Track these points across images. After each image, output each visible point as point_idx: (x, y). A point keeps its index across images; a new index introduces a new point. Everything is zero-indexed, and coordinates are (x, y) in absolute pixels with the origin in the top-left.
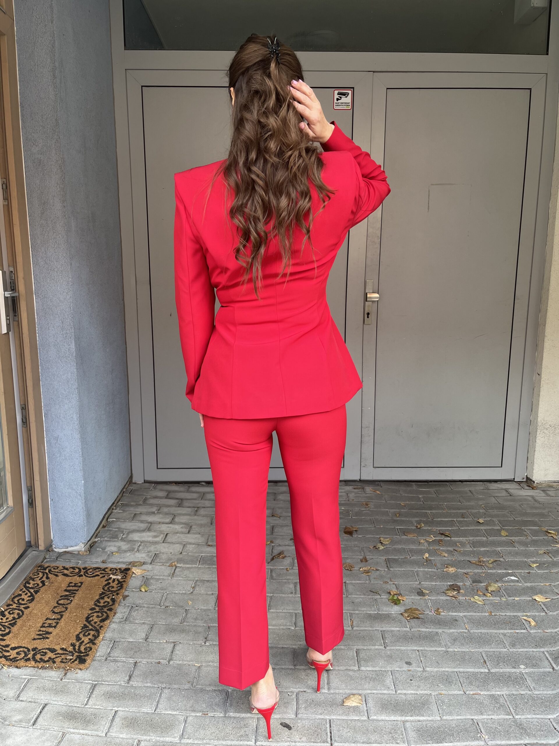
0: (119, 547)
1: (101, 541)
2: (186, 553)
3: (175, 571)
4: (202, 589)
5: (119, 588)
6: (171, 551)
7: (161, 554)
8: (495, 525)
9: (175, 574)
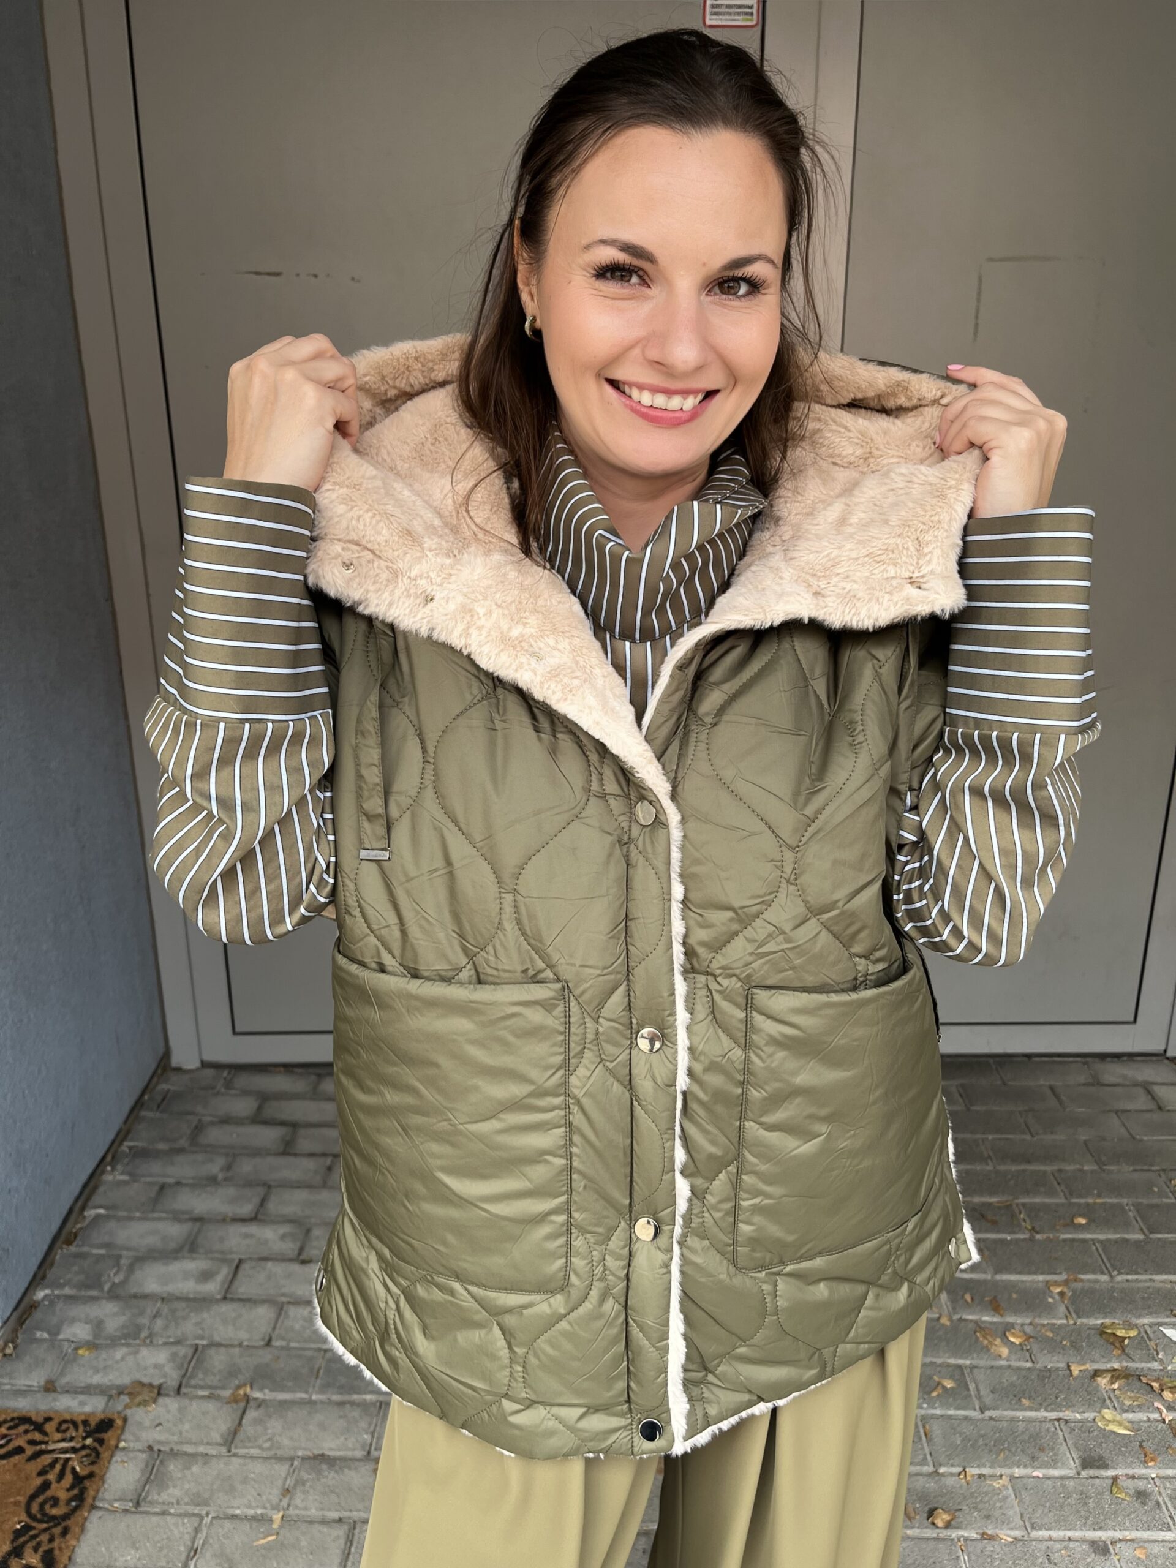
0: (98, 1325)
1: (52, 1303)
2: (284, 1343)
3: (244, 1421)
4: (311, 1498)
5: (74, 1504)
6: (243, 1335)
7: (212, 1352)
8: (1127, 1226)
9: (241, 1435)
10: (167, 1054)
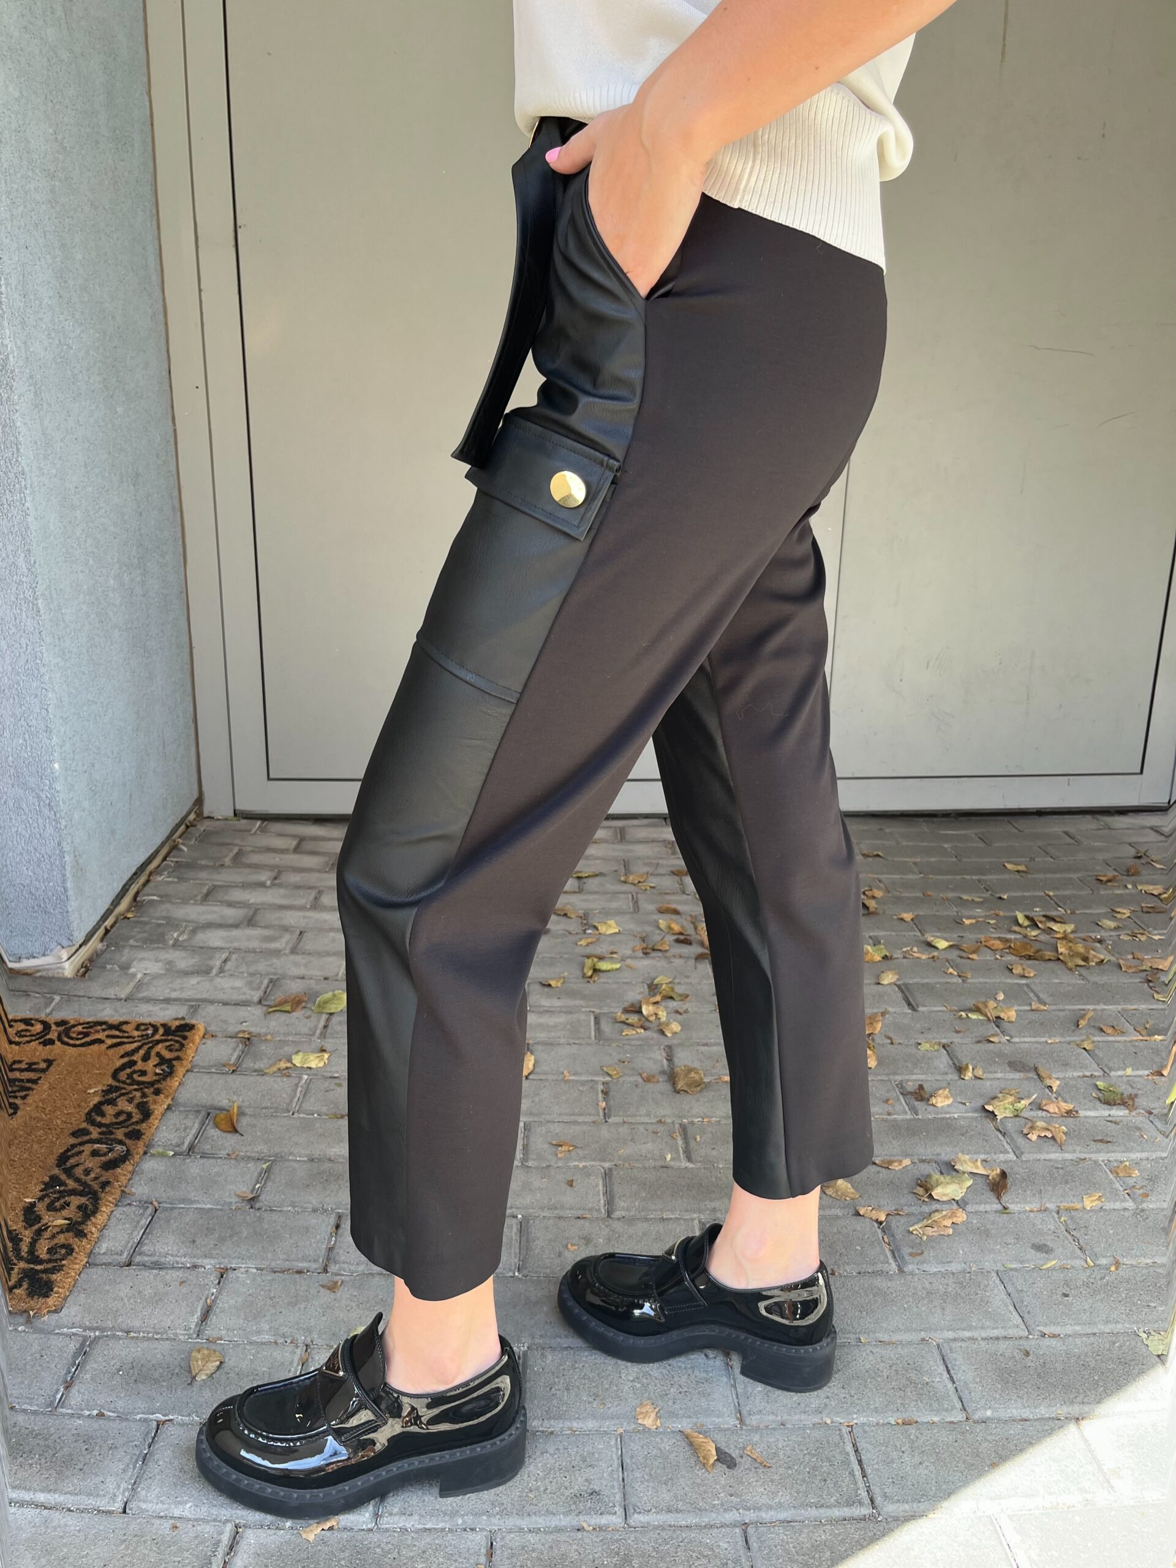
0: (170, 963)
5: (161, 1075)
10: (199, 801)
